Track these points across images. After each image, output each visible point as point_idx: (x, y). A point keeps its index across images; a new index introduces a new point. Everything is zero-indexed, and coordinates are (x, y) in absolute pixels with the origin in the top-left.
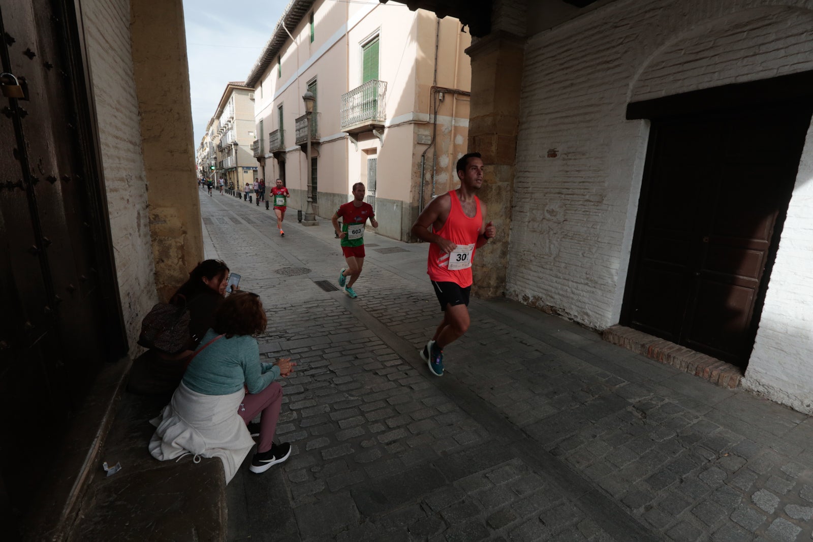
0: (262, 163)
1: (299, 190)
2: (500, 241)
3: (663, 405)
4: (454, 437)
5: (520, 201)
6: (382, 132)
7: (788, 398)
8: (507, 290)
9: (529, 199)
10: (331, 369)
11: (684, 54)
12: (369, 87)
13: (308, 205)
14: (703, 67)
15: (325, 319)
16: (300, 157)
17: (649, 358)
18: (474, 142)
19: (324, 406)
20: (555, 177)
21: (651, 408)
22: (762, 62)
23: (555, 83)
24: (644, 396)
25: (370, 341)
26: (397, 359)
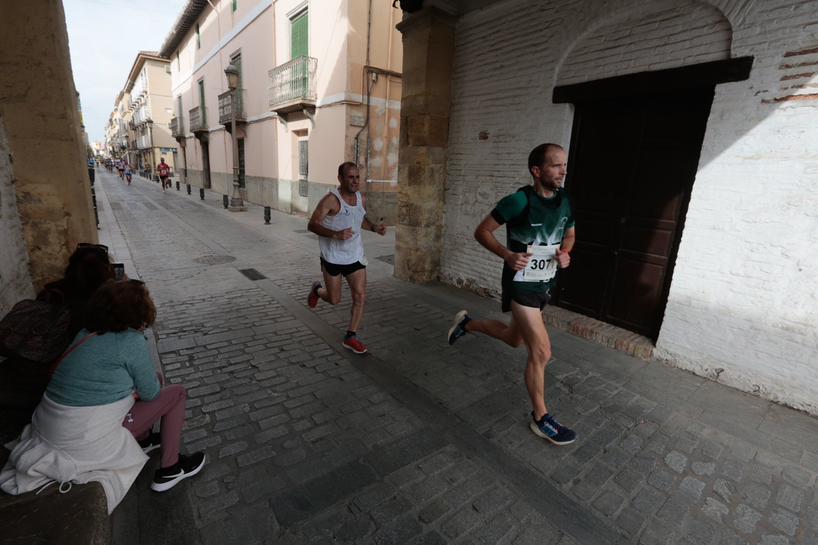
0: (183, 143)
1: (224, 174)
2: (433, 224)
3: (587, 379)
4: (386, 428)
5: (453, 184)
6: (313, 112)
7: (690, 364)
8: (442, 274)
9: (461, 182)
10: (253, 364)
11: (604, 41)
12: (298, 63)
13: (234, 189)
14: (621, 54)
15: (250, 309)
16: (225, 138)
17: (574, 335)
18: (407, 123)
19: (243, 405)
20: (486, 159)
21: (577, 383)
22: (671, 52)
23: (485, 64)
24: (571, 371)
25: (299, 331)
26: (327, 349)
